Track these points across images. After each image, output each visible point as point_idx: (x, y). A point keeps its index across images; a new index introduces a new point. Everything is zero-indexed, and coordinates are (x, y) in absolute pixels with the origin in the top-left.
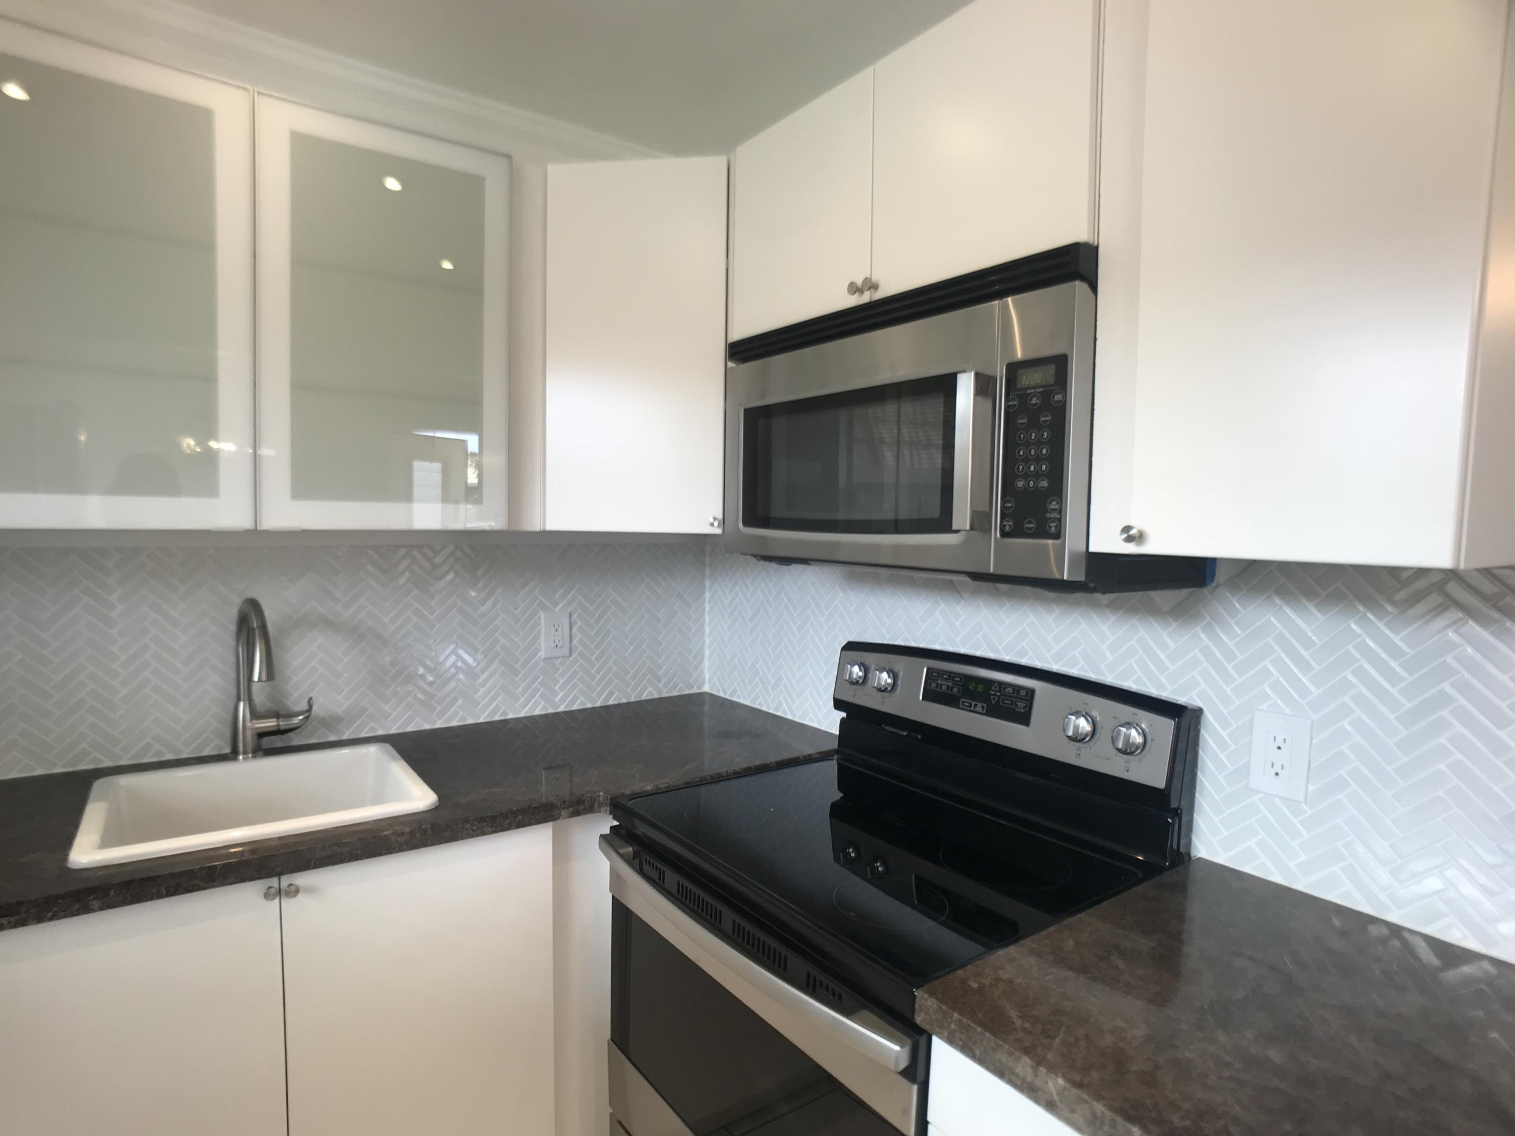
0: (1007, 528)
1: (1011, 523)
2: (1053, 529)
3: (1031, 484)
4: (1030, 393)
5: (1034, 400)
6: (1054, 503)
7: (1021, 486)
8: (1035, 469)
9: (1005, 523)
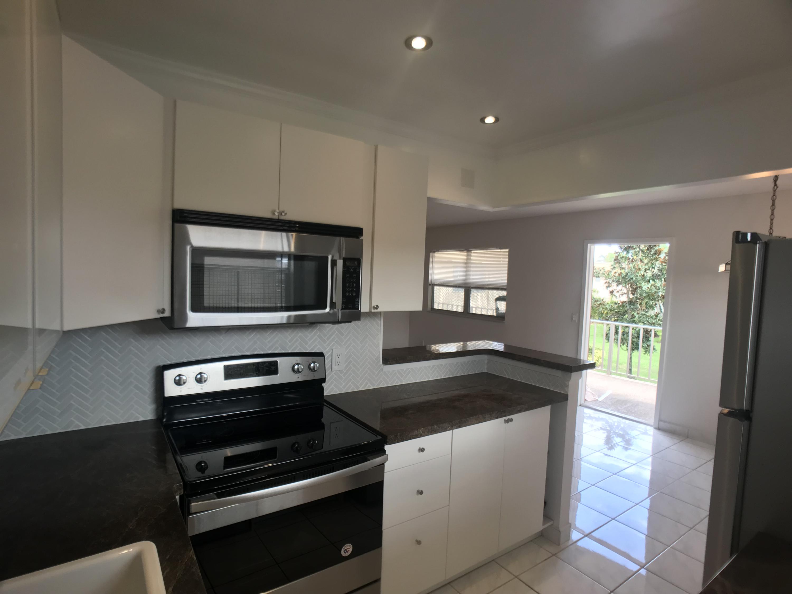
0: (344, 307)
1: (345, 306)
2: (357, 307)
3: (351, 294)
4: (350, 268)
5: (352, 270)
6: (357, 300)
7: (348, 295)
8: (352, 290)
9: (343, 306)
